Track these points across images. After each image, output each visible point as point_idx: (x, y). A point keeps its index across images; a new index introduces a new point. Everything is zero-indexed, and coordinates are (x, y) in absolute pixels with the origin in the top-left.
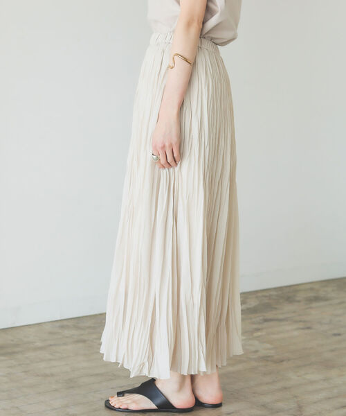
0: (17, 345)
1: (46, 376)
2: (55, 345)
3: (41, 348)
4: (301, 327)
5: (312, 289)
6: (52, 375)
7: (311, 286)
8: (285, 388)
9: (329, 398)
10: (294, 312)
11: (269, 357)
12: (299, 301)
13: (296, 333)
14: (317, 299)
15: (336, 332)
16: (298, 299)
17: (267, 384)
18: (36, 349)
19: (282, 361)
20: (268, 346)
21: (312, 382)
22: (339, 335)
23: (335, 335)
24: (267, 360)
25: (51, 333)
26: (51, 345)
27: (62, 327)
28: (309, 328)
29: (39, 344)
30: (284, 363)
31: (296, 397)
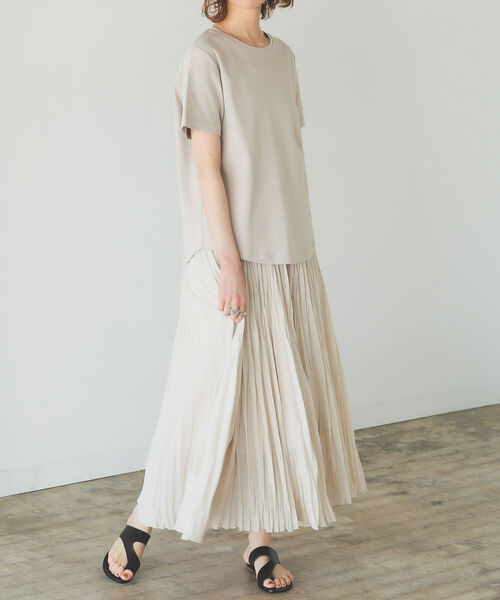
0: (38, 519)
1: (76, 562)
2: (85, 518)
3: (68, 523)
4: (394, 491)
5: (421, 429)
6: (83, 561)
7: (421, 424)
8: (357, 580)
9: (406, 594)
10: (391, 467)
11: (346, 536)
12: (400, 450)
13: (385, 501)
14: (424, 446)
15: (437, 499)
16: (399, 445)
17: (337, 573)
18: (62, 524)
19: (360, 542)
20: (347, 520)
21: (391, 572)
22: (440, 503)
23: (435, 503)
24: (343, 541)
25: (79, 501)
26: (80, 519)
27: (93, 491)
28: (403, 493)
29: (66, 517)
30: (363, 545)
31: (367, 591)
